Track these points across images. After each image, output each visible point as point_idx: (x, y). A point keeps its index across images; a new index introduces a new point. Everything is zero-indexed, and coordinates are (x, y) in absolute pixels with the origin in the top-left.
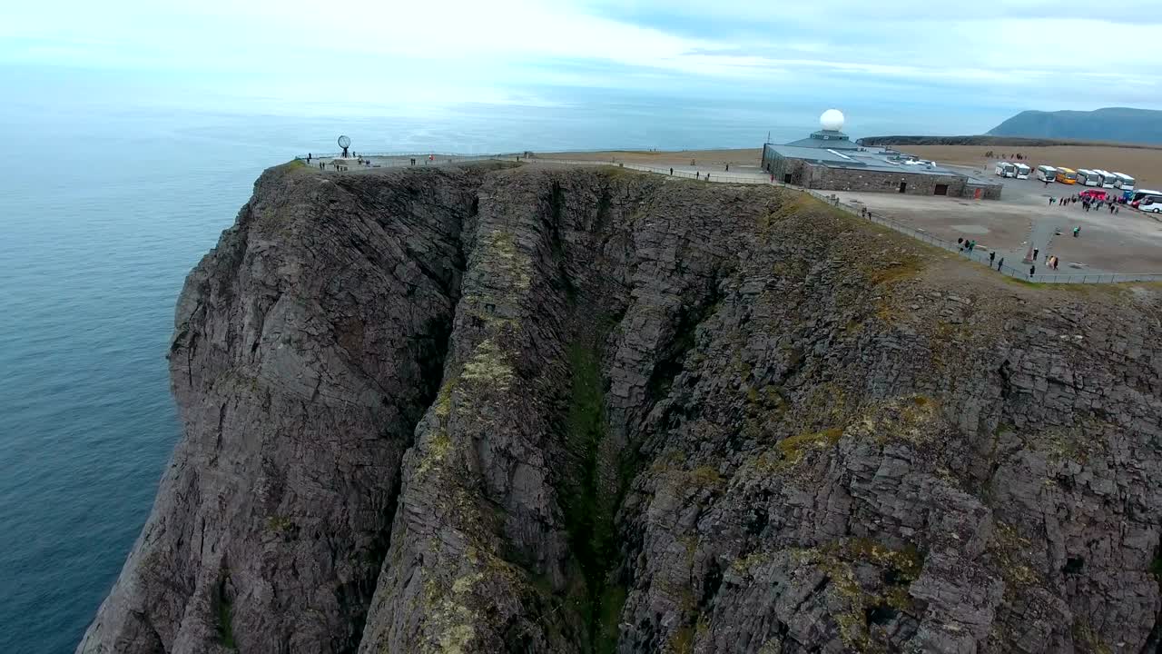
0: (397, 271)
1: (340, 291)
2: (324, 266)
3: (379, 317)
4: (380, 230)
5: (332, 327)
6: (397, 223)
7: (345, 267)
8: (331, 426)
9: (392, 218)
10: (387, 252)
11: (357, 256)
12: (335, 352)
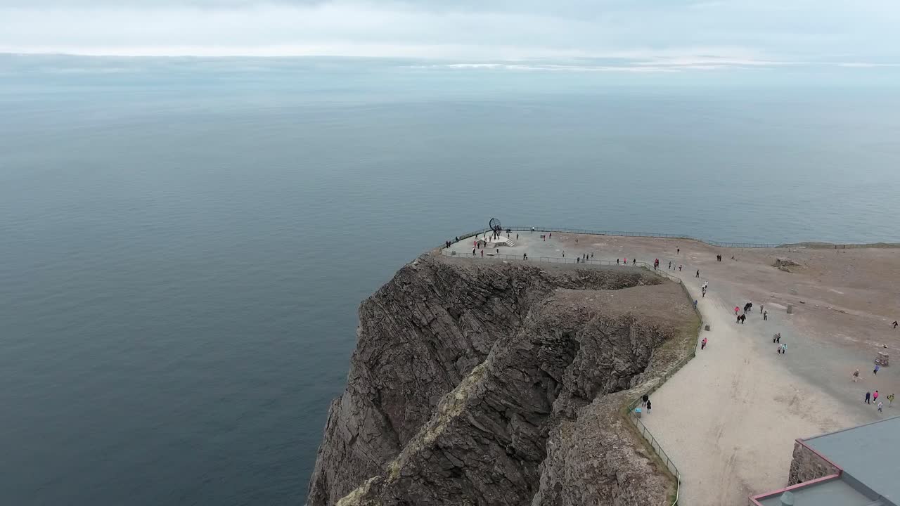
0: (459, 362)
1: (387, 363)
2: (377, 338)
3: (417, 400)
4: (448, 319)
5: (373, 391)
6: (467, 316)
7: (398, 344)
8: (357, 474)
9: (465, 310)
10: (449, 342)
11: (413, 337)
12: (373, 414)
